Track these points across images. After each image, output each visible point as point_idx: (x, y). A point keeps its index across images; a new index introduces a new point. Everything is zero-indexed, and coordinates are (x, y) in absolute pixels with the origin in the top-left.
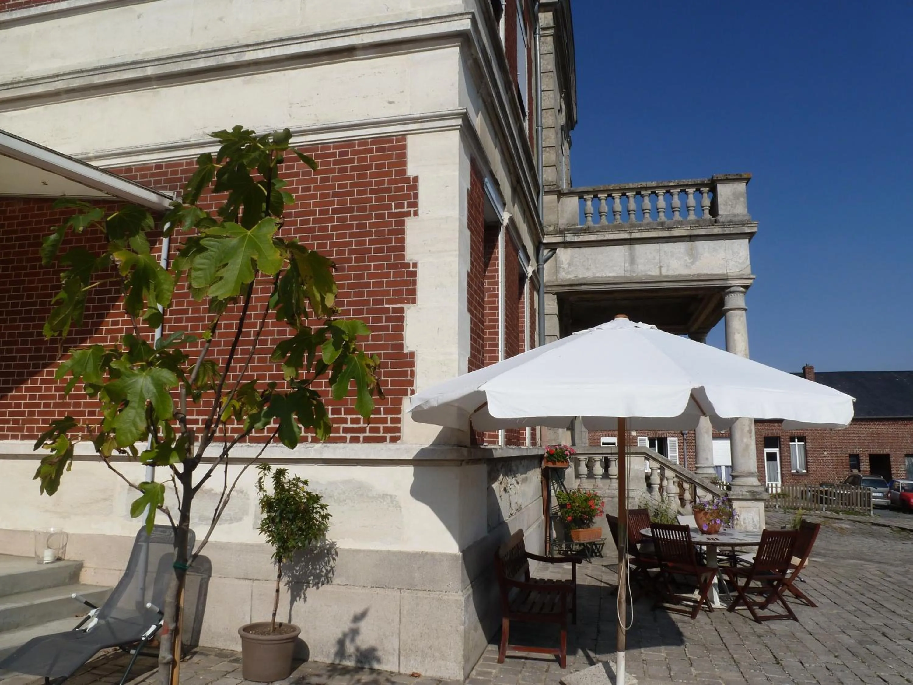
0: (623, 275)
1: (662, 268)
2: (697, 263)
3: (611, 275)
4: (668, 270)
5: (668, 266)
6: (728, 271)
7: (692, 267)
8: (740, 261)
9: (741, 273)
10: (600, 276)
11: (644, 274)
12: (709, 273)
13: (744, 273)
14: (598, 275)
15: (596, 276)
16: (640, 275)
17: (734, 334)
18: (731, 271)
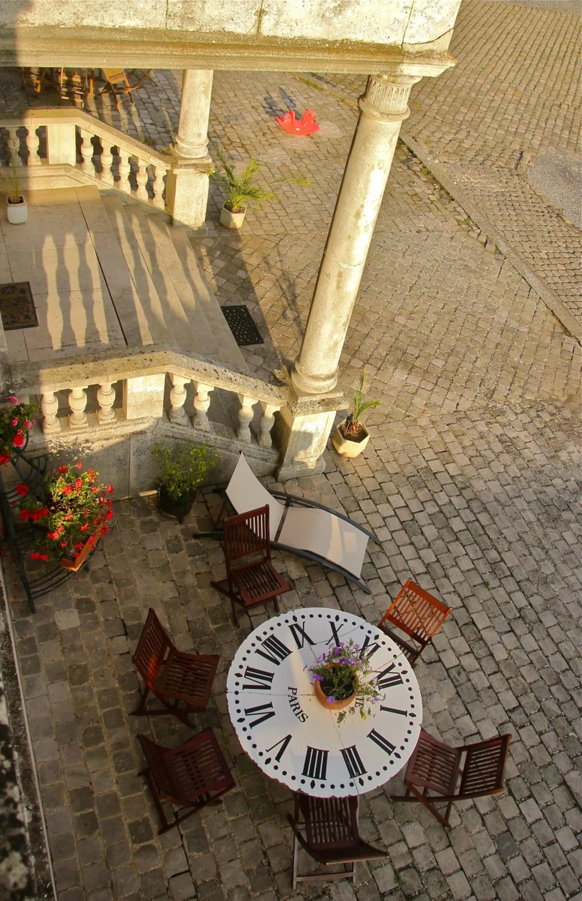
0: (163, 26)
1: (265, 18)
2: (348, 13)
3: (130, 23)
4: (277, 23)
5: (280, 13)
6: (406, 40)
7: (335, 20)
8: (438, 18)
9: (430, 46)
10: (96, 23)
11: (215, 28)
12: (367, 40)
13: (435, 48)
14: (89, 21)
15: (85, 23)
16: (205, 29)
17: (373, 168)
18: (413, 41)
